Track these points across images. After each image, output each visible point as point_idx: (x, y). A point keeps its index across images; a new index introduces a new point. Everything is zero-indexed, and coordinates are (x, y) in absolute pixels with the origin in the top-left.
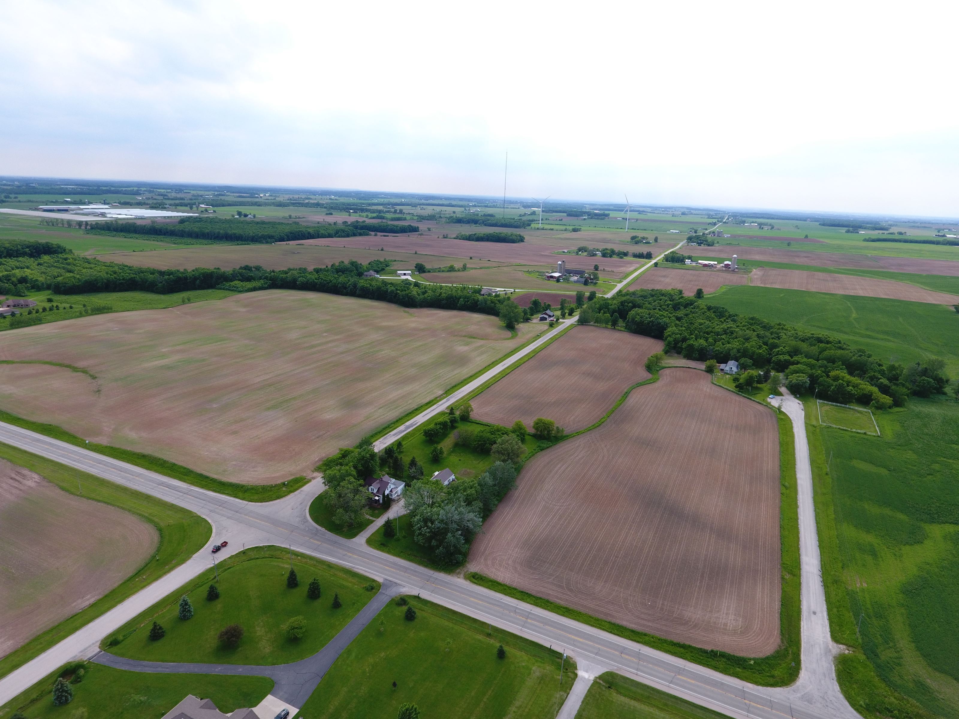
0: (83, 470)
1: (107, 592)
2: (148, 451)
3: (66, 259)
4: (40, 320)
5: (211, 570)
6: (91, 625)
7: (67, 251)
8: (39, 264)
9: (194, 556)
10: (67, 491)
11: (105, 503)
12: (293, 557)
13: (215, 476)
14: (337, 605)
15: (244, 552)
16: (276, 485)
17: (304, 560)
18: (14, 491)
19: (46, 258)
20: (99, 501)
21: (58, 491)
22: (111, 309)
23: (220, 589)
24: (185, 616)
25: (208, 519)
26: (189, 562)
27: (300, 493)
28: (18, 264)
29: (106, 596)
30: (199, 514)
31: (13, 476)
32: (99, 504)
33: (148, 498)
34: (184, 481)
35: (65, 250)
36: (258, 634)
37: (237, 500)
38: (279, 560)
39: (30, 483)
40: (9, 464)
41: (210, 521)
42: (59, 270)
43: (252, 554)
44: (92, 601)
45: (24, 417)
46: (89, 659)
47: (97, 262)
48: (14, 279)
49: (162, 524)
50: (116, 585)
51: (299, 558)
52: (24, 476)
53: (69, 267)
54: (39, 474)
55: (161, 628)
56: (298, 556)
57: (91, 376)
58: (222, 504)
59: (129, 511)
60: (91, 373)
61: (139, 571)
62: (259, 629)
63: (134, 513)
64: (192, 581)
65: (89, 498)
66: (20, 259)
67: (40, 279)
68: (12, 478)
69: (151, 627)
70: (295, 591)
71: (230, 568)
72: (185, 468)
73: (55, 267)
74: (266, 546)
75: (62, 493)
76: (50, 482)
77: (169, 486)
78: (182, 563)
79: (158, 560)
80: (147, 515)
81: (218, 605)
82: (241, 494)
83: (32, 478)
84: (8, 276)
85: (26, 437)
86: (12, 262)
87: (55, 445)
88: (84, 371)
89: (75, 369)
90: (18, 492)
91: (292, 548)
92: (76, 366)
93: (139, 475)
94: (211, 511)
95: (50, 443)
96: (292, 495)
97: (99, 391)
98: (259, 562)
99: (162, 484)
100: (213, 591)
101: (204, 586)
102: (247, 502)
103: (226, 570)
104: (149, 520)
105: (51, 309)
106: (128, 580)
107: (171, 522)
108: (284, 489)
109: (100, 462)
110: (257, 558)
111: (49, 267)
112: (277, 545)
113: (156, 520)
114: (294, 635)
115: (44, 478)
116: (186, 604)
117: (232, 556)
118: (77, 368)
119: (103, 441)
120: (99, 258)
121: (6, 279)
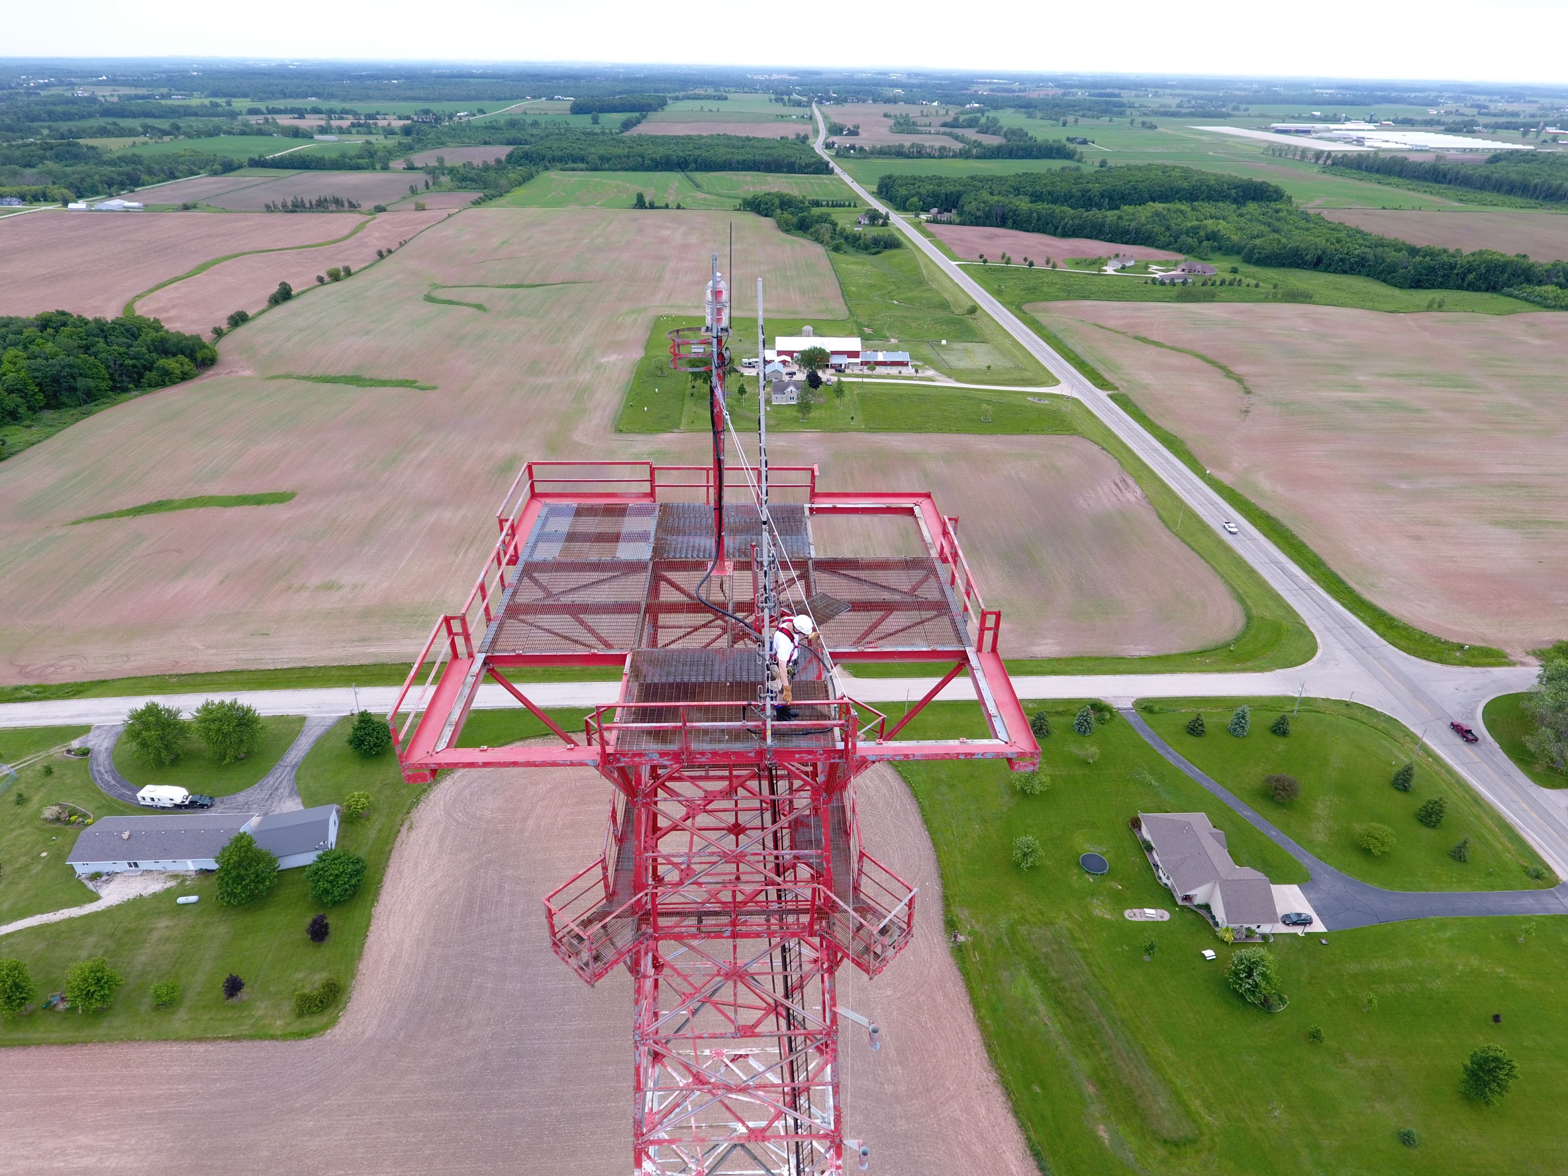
0: (1189, 504)
1: (1161, 653)
2: (1277, 512)
3: (1277, 211)
4: (1213, 297)
5: (1292, 699)
6: (1133, 677)
7: (1285, 198)
8: (1241, 215)
9: (1277, 671)
10: (1164, 521)
11: (1199, 554)
12: (1421, 753)
13: (1354, 586)
14: (1459, 855)
15: (1348, 705)
16: (1446, 642)
17: (1436, 767)
18: (1113, 499)
19: (1252, 206)
20: (1193, 549)
21: (1155, 517)
22: (1311, 297)
23: (1292, 728)
24: (1235, 730)
25: (1317, 636)
26: (1267, 675)
27: (1483, 673)
28: (1213, 211)
29: (1159, 657)
30: (1308, 623)
31: (1118, 482)
32: (1192, 552)
33: (1251, 572)
34: (1308, 573)
35: (1282, 197)
36: (1317, 811)
37: (1372, 632)
38: (1397, 744)
39: (1130, 496)
40: (1118, 465)
41: (1318, 640)
42: (1262, 228)
43: (1359, 714)
44: (1144, 653)
45: (1151, 417)
46: (1119, 709)
47: (1319, 220)
48: (1202, 233)
49: (1254, 612)
50: (1174, 652)
51: (1430, 759)
52: (1127, 486)
53: (1277, 224)
54: (1142, 490)
55: (1201, 725)
56: (1430, 756)
57: (1245, 388)
58: (1347, 627)
59: (1222, 577)
60: (1247, 384)
61: (1205, 651)
62: (1322, 806)
63: (1226, 582)
64: (1261, 698)
65: (1183, 541)
66: (1220, 204)
67: (1235, 238)
68: (1115, 483)
69: (1194, 718)
70: (1399, 795)
71: (1318, 712)
72: (1316, 556)
73: (1260, 221)
74: (1385, 715)
75: (1158, 521)
76: (1150, 503)
77: (1284, 570)
78: (1259, 671)
79: (1231, 651)
80: (1241, 591)
81: (1281, 745)
82: (1382, 628)
83: (1134, 491)
84: (1197, 228)
85: (1145, 441)
86: (1207, 208)
87: (1172, 463)
88: (1239, 380)
89: (1229, 374)
90: (1116, 501)
91: (1425, 740)
92: (1232, 369)
93: (1252, 539)
94: (1326, 628)
95: (1167, 459)
96: (1467, 669)
97: (1247, 412)
98: (1363, 728)
99: (1276, 563)
100: (1283, 724)
101: (1273, 713)
102: (1385, 643)
103: (1311, 711)
104: (1241, 600)
105: (1231, 284)
106: (1189, 654)
107: (1267, 615)
108: (1458, 654)
109: (1213, 503)
110: (1363, 723)
111: (1251, 220)
112: (1403, 723)
113: (1250, 604)
114: (1369, 845)
115: (1146, 496)
116: (1243, 717)
117: (1328, 700)
118: (1231, 372)
119: (1226, 478)
120: (1325, 214)
121: (1193, 231)
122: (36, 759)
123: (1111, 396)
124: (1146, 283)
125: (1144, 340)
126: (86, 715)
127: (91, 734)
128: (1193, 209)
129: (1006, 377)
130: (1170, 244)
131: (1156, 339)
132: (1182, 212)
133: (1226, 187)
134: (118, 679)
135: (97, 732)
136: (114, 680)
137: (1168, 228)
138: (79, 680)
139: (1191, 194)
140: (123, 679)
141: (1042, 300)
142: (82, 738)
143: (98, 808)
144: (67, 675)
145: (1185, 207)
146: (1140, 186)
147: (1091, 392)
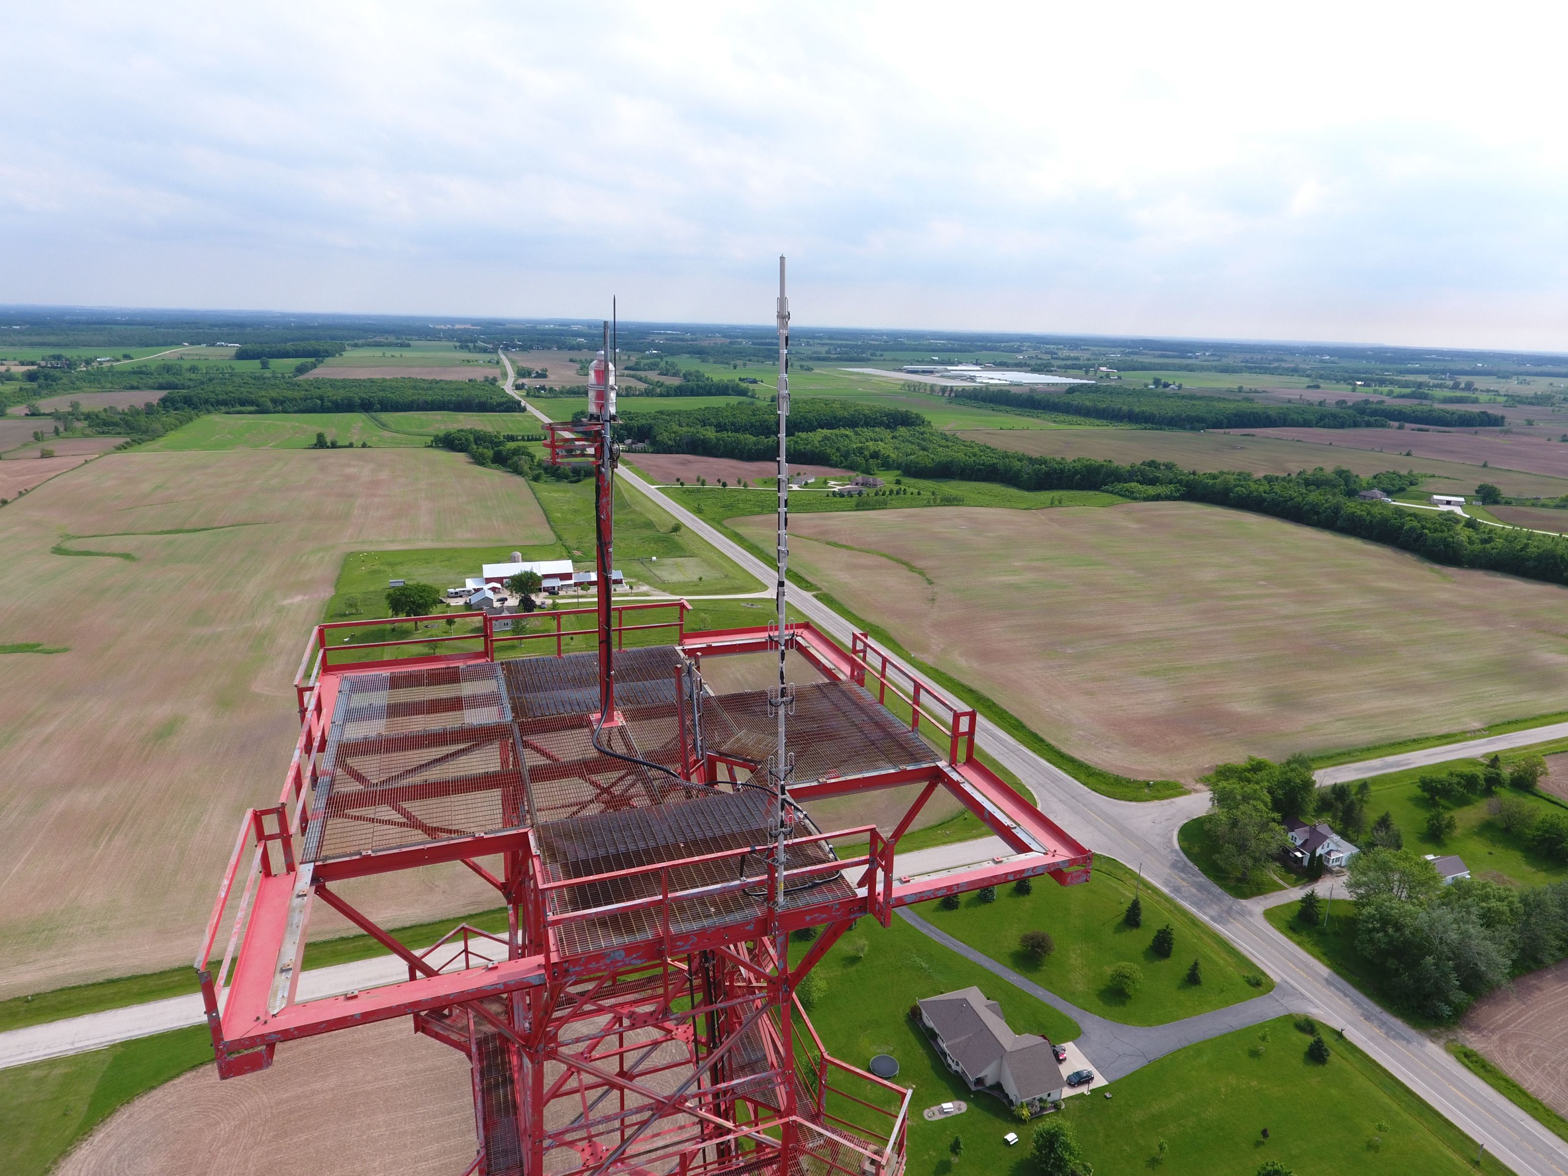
3: (922, 434)
4: (886, 504)
7: (926, 423)
8: (893, 437)
12: (1143, 887)
13: (1053, 743)
14: (1193, 979)
16: (1135, 782)
19: (902, 431)
22: (963, 501)
25: (1034, 793)
28: (873, 435)
30: (1024, 782)
35: (923, 422)
36: (1071, 962)
37: (1076, 782)
38: (1122, 882)
41: (1036, 797)
42: (913, 446)
45: (854, 612)
47: (955, 440)
48: (867, 453)
50: (916, 828)
51: (1150, 891)
53: (924, 443)
56: (1149, 888)
57: (927, 580)
58: (1055, 780)
60: (928, 576)
61: (943, 823)
62: (1074, 956)
66: (877, 429)
70: (1133, 932)
72: (1016, 720)
73: (910, 442)
79: (966, 819)
81: (1026, 902)
84: (861, 448)
86: (867, 432)
88: (922, 573)
89: (911, 568)
91: (1141, 874)
92: (914, 565)
94: (1040, 784)
96: (1157, 803)
97: (933, 600)
105: (898, 493)
106: (930, 828)
108: (1147, 790)
111: (903, 441)
114: (1121, 985)
118: (914, 567)
120: (958, 435)
121: (860, 451)
123: (816, 596)
124: (828, 496)
125: (836, 545)
128: (857, 434)
129: (718, 587)
130: (841, 463)
131: (844, 543)
132: (847, 436)
133: (878, 415)
137: (838, 449)
139: (851, 421)
141: (741, 515)
145: (848, 432)
146: (809, 415)
147: (798, 593)
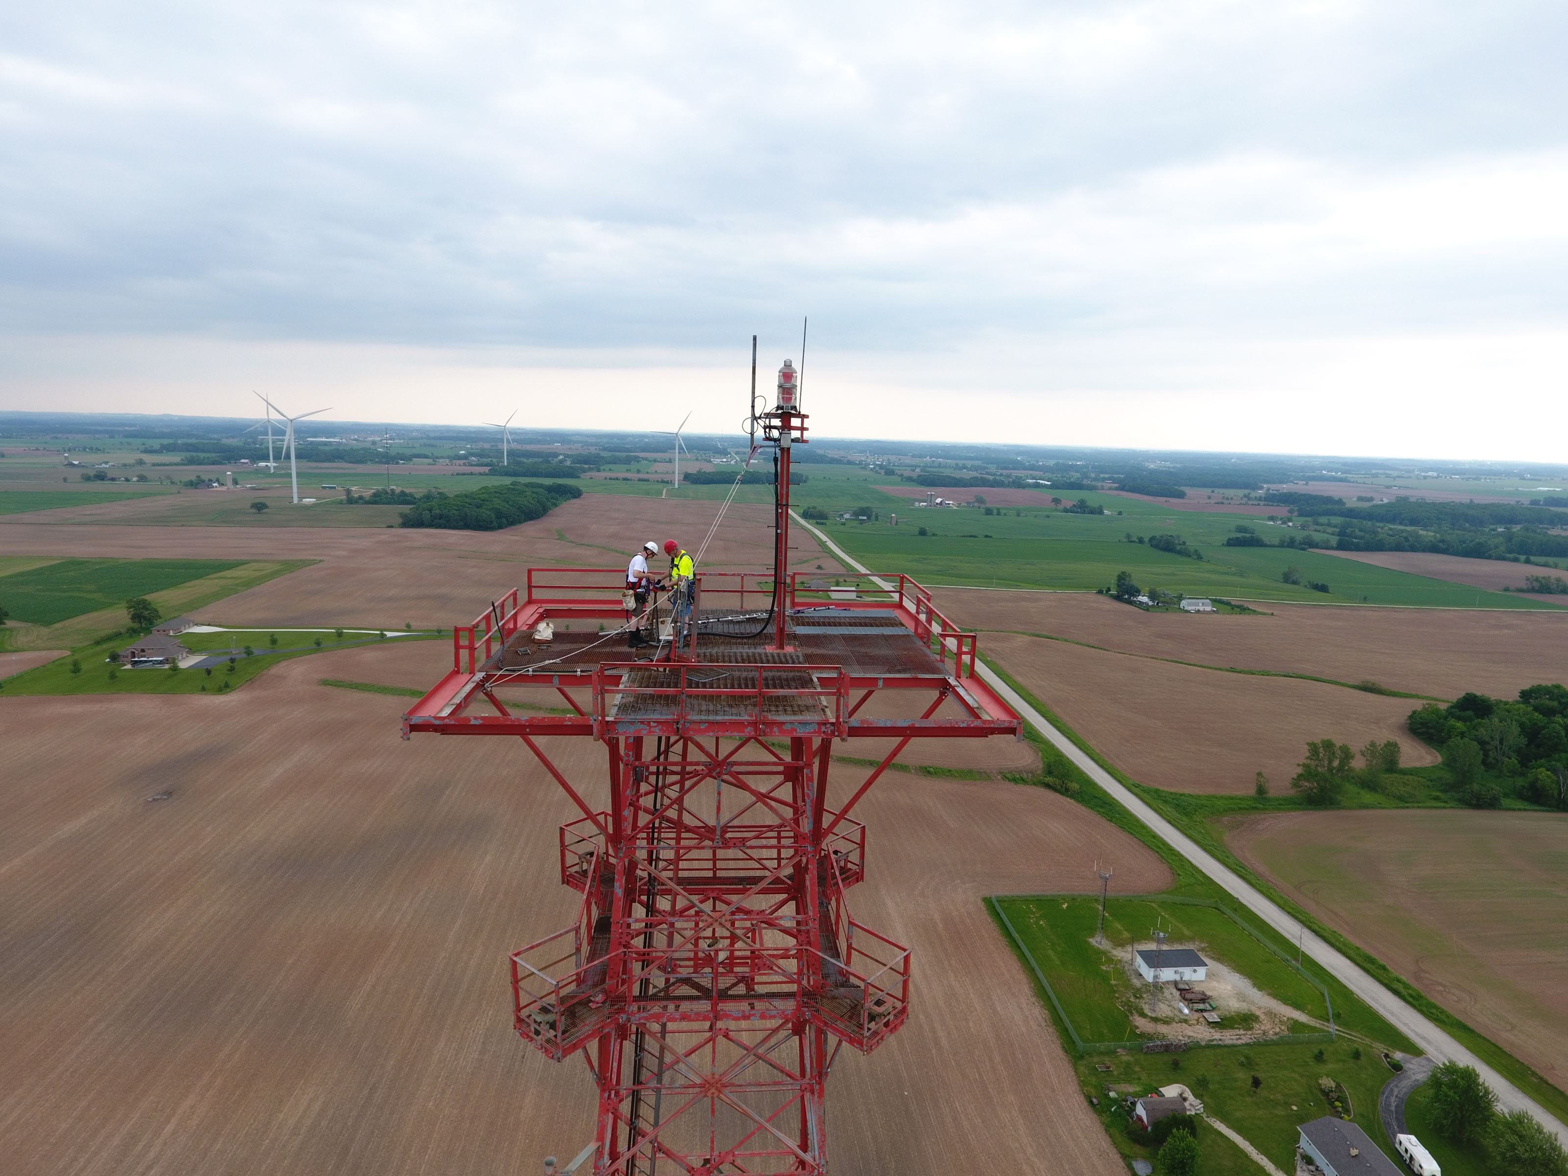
122: (1360, 1039)
126: (1429, 1042)
127: (1418, 1059)
134: (1484, 1038)
135: (1424, 1062)
136: (1479, 1036)
138: (1451, 1012)
140: (1489, 1041)
142: (1408, 1056)
143: (1362, 1115)
144: (1448, 1002)
